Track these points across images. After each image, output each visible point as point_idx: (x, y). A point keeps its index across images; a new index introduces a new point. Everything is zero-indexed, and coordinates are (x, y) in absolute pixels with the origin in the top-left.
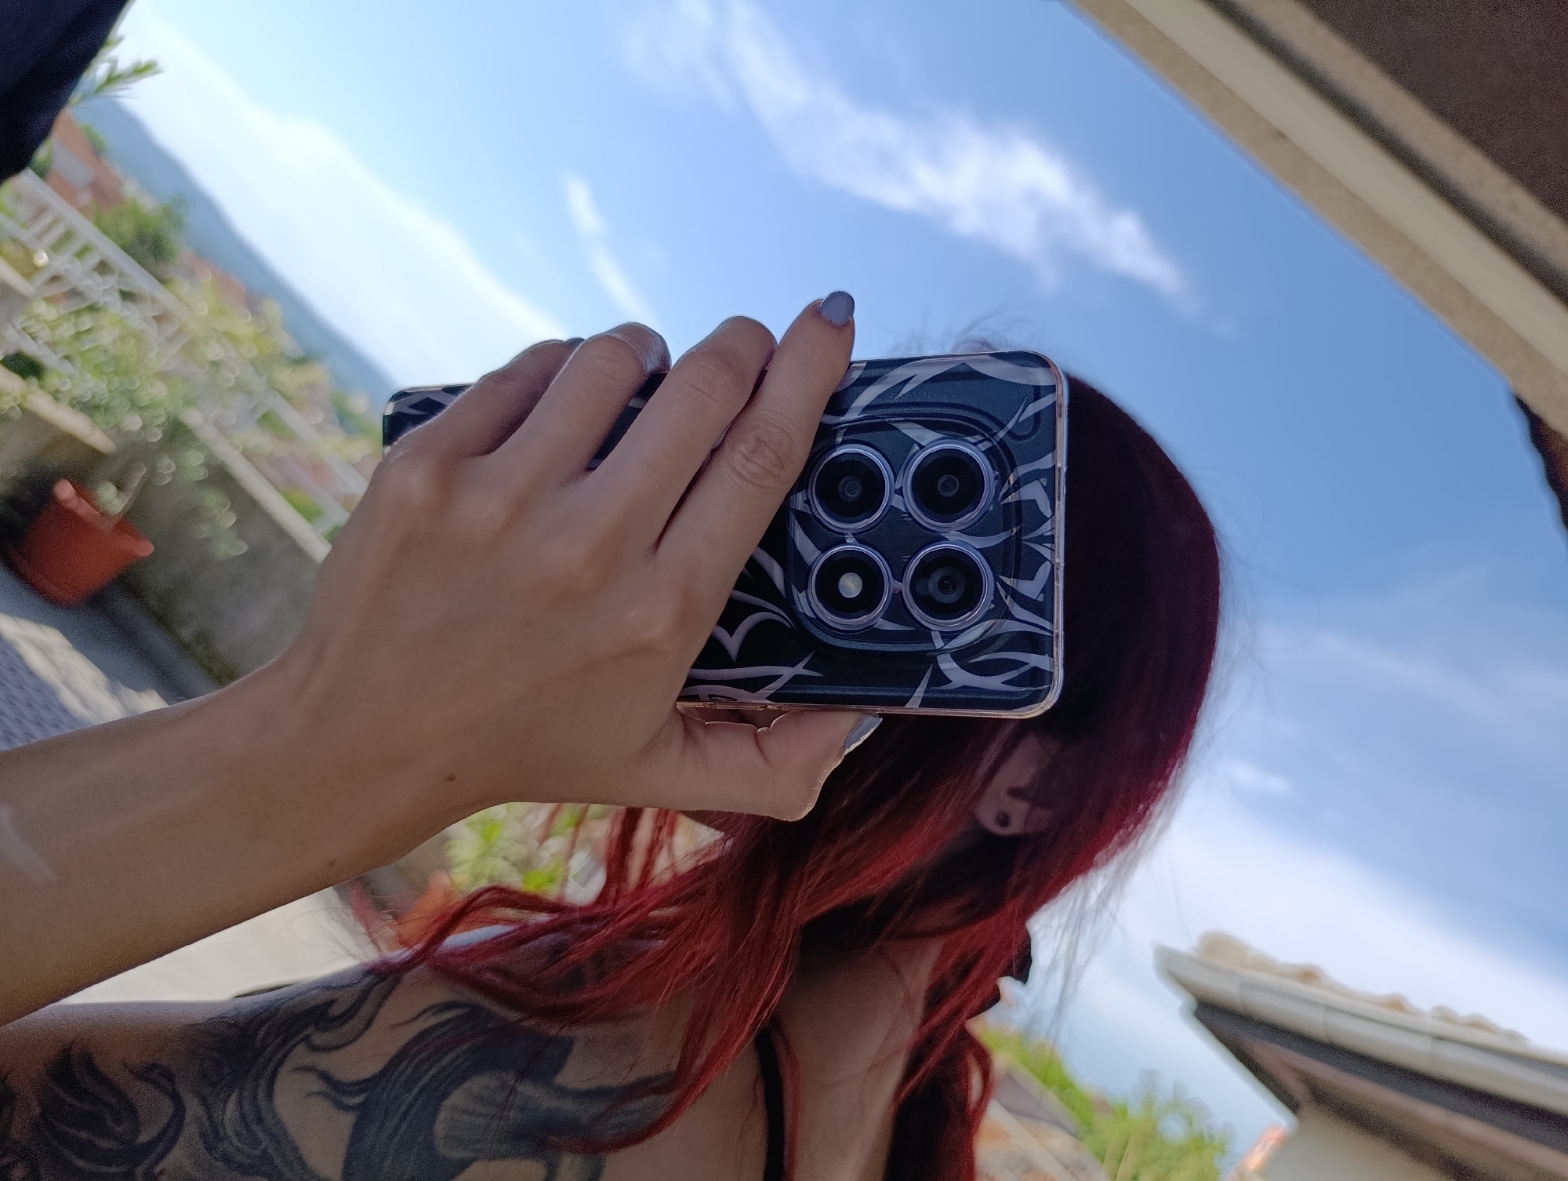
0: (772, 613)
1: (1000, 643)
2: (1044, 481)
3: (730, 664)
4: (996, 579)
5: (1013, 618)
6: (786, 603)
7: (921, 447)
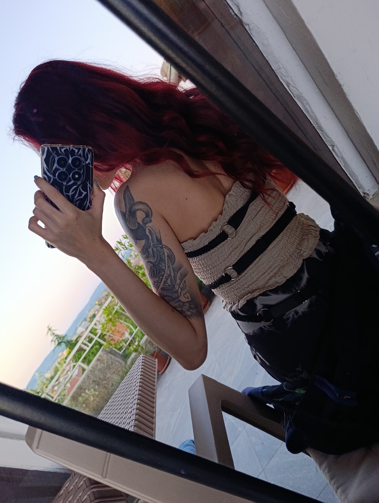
0: (80, 187)
3: (87, 194)
4: (75, 155)
6: (79, 186)
7: (56, 166)
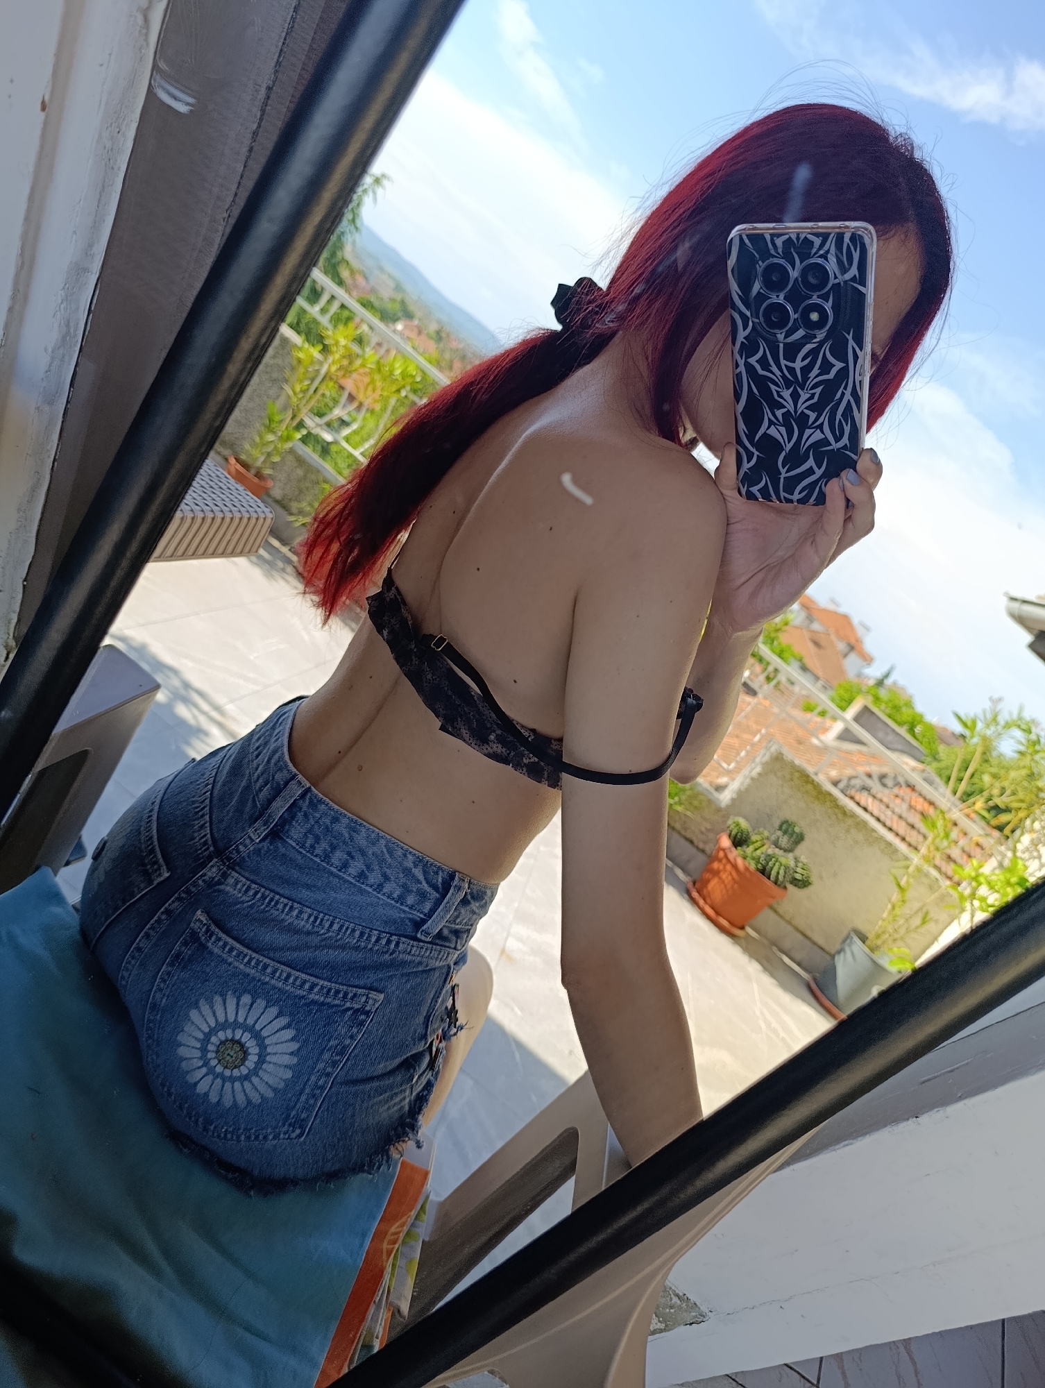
0: (825, 349)
1: (839, 254)
2: (775, 238)
3: (847, 367)
4: (812, 257)
5: (829, 250)
7: (760, 288)
